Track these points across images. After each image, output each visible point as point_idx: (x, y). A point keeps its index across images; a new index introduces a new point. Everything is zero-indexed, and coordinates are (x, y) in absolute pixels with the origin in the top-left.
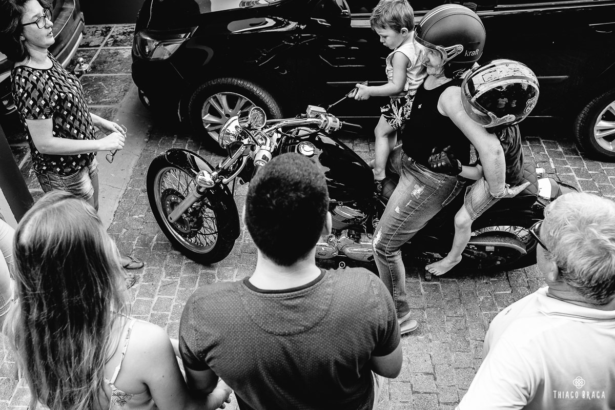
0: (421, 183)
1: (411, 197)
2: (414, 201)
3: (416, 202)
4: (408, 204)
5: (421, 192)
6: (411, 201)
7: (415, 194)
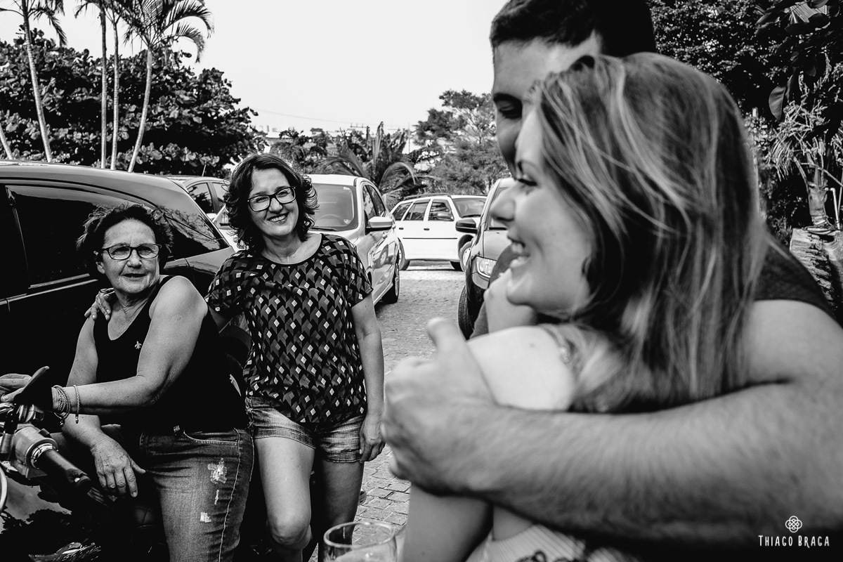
0: (215, 459)
1: (215, 486)
2: (223, 489)
3: (226, 490)
4: (217, 498)
5: (224, 471)
6: (218, 491)
7: (217, 478)
